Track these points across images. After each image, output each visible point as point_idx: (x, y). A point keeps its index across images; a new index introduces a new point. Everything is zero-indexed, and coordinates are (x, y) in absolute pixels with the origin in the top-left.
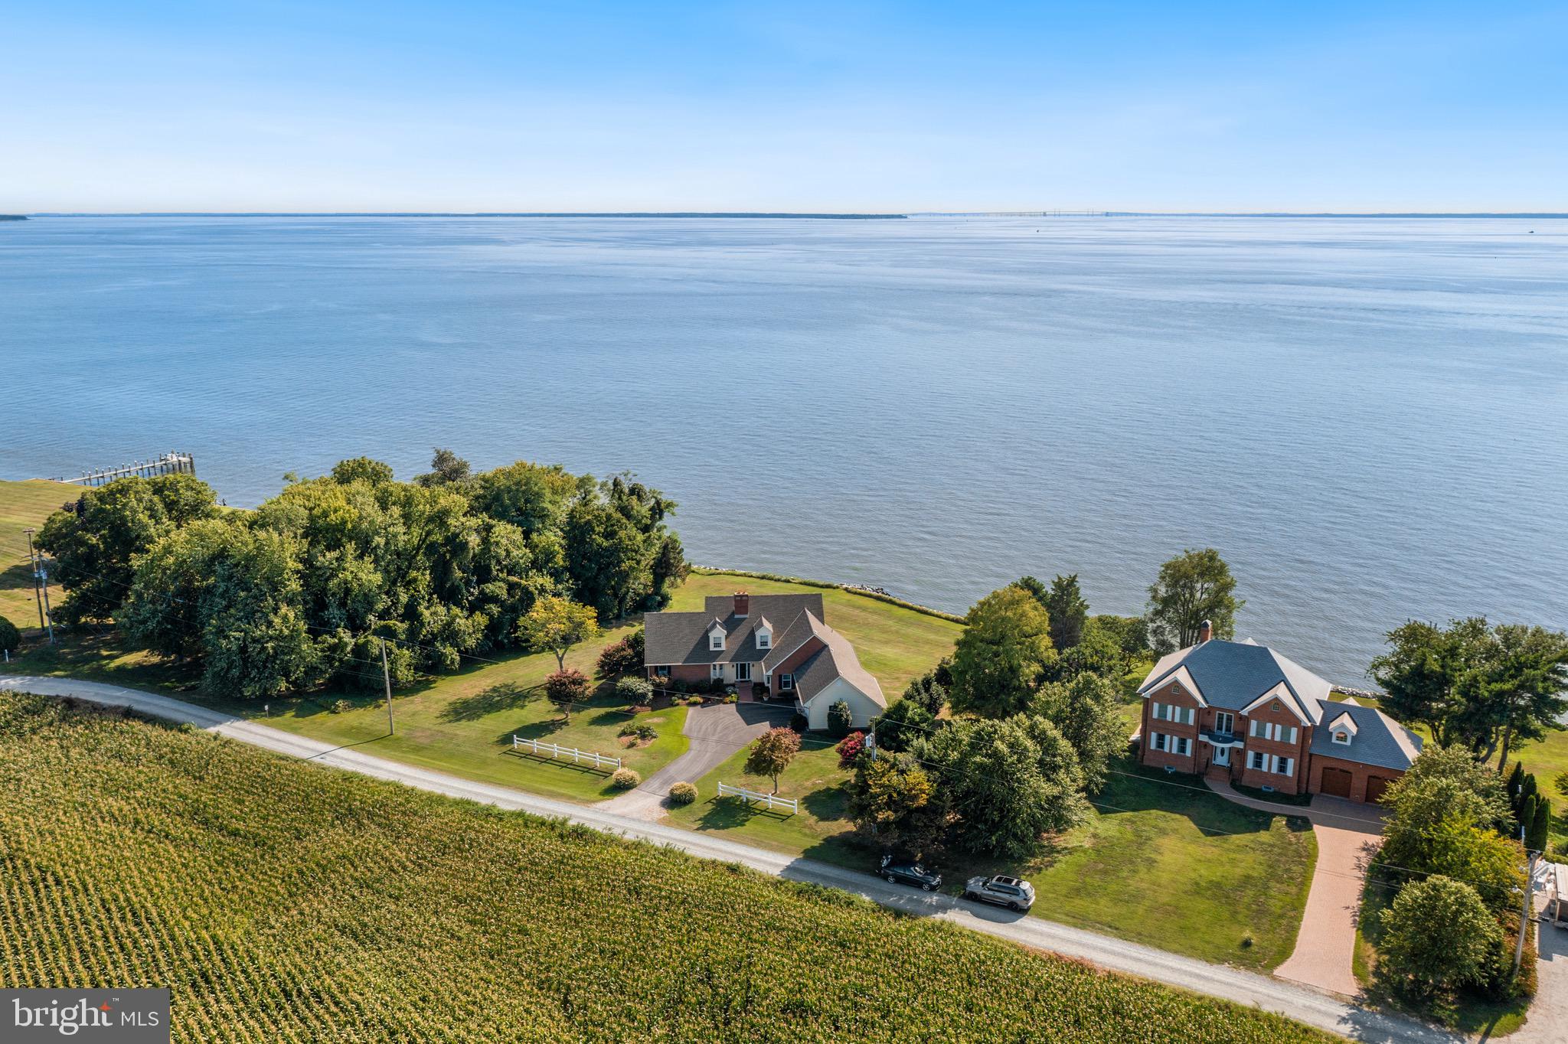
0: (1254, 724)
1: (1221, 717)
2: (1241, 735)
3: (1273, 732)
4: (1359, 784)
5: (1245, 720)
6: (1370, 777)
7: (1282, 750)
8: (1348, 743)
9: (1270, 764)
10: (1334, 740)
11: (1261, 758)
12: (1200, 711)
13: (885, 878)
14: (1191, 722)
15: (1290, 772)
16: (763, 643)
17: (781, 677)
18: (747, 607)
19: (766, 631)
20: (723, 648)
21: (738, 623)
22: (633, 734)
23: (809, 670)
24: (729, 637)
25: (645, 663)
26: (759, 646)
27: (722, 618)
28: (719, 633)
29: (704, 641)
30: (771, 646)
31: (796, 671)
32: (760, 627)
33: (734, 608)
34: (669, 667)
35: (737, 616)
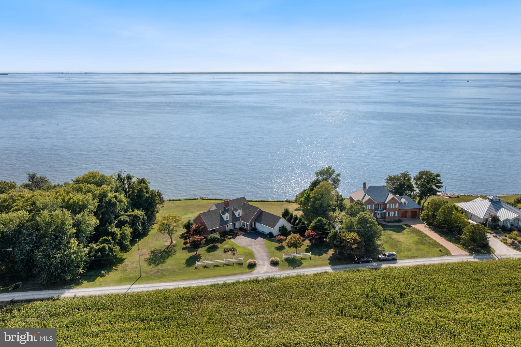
0: (388, 205)
1: (379, 205)
2: (385, 208)
3: (393, 206)
4: (409, 214)
5: (386, 205)
6: (412, 212)
7: (394, 210)
8: (406, 205)
9: (392, 214)
10: (403, 205)
11: (390, 213)
12: (376, 205)
13: (359, 263)
14: (373, 208)
15: (396, 215)
16: (239, 215)
17: (251, 224)
18: (229, 205)
19: (239, 211)
20: (228, 219)
21: (227, 211)
22: (228, 251)
23: (262, 219)
24: (229, 215)
25: (208, 229)
26: (237, 216)
27: (223, 210)
28: (227, 214)
29: (222, 218)
30: (241, 215)
31: (255, 221)
32: (236, 210)
33: (224, 206)
34: (215, 229)
35: (226, 208)
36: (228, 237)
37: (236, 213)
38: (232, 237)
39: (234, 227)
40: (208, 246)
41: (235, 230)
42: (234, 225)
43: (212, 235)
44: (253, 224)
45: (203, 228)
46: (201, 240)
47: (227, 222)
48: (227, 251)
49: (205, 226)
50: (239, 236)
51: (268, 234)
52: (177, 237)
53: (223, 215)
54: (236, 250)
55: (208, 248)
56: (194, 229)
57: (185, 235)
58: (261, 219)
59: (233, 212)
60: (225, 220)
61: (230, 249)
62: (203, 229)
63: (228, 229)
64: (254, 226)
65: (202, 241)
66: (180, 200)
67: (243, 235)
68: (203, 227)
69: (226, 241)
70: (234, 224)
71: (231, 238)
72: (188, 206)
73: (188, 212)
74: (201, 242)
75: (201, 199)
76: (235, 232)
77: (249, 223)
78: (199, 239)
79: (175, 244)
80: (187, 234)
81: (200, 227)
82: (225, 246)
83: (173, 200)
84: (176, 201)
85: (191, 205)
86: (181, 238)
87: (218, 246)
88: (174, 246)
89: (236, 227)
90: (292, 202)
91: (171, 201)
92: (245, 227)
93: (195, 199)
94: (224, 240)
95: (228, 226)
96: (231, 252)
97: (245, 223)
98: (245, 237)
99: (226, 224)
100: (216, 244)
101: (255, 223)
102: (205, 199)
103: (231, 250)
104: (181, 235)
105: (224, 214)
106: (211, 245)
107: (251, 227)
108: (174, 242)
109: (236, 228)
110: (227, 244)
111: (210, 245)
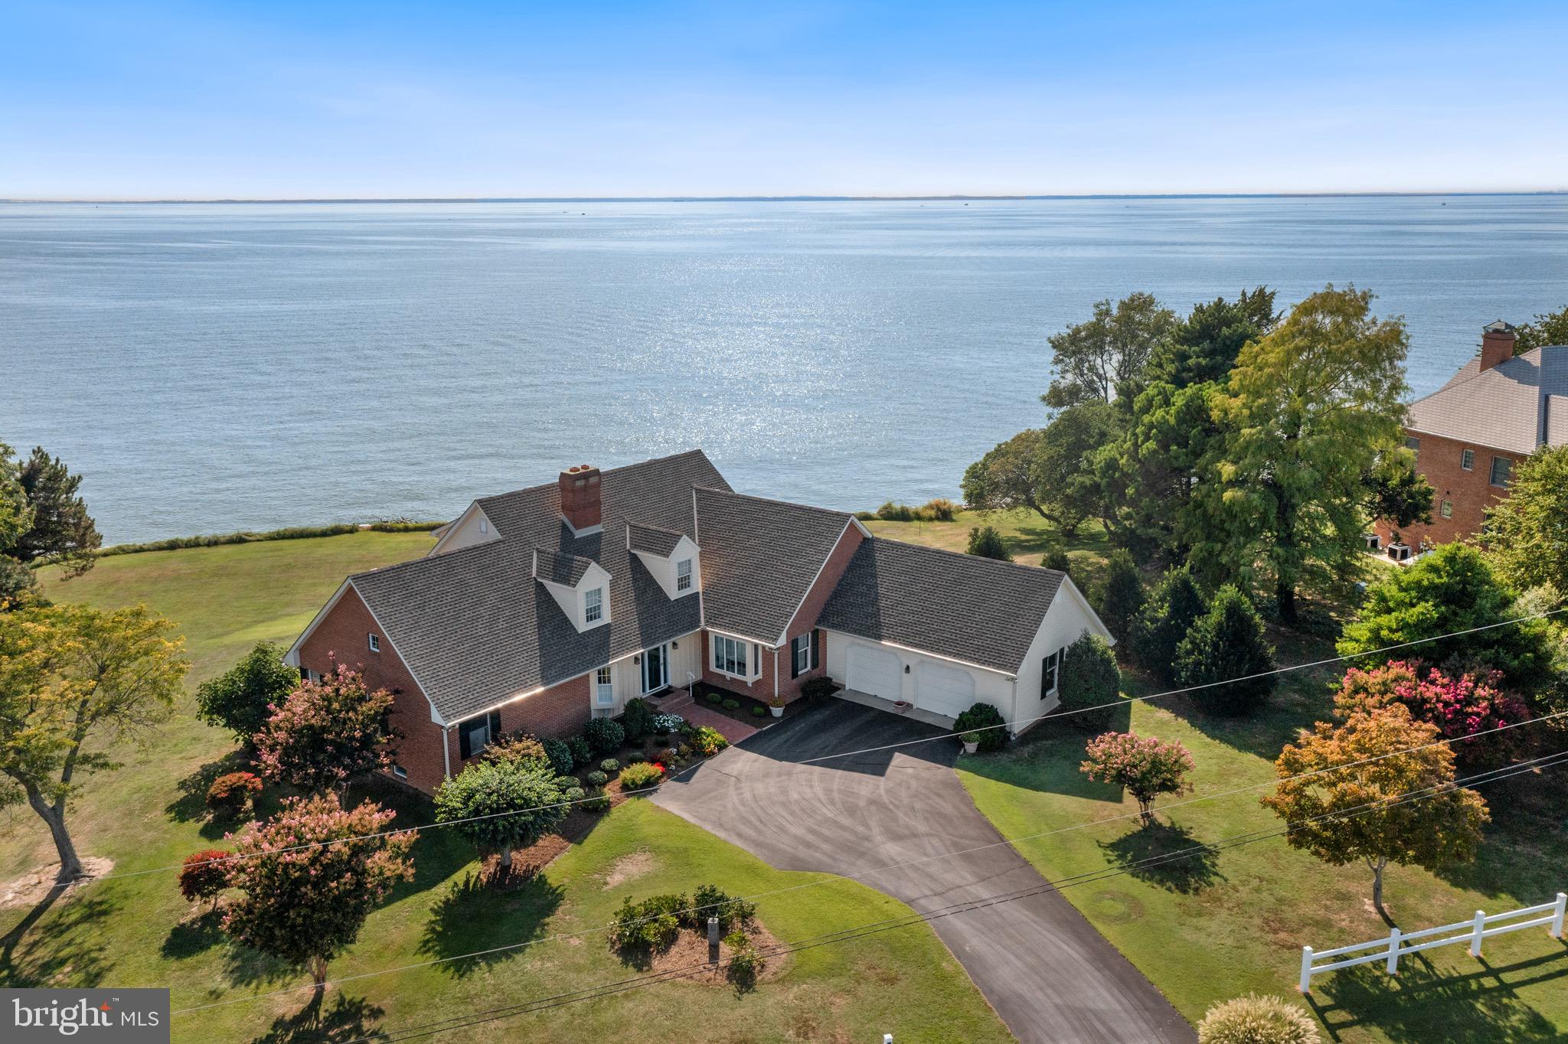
16: (684, 583)
17: (794, 644)
18: (598, 503)
19: (687, 549)
20: (606, 618)
21: (592, 549)
22: (669, 939)
23: (883, 603)
24: (613, 585)
25: (436, 717)
26: (674, 593)
27: (552, 546)
28: (596, 578)
29: (551, 616)
30: (697, 585)
31: (823, 619)
32: (664, 545)
33: (562, 517)
34: (496, 716)
35: (580, 534)
36: (626, 774)
37: (665, 570)
38: (655, 770)
39: (655, 681)
40: (443, 891)
41: (661, 704)
42: (654, 668)
43: (478, 777)
44: (806, 648)
45: (388, 711)
46: (357, 851)
47: (599, 644)
48: (651, 934)
49: (403, 690)
50: (712, 755)
51: (963, 722)
52: (148, 806)
53: (556, 590)
54: (746, 915)
55: (448, 912)
56: (291, 731)
57: (219, 787)
58: (875, 602)
59: (635, 559)
60: (582, 626)
61: (675, 905)
62: (383, 719)
63: (605, 704)
64: (815, 665)
65: (378, 861)
66: (239, 540)
67: (746, 745)
68: (382, 696)
69: (615, 812)
70: (654, 657)
71: (649, 785)
72: (288, 568)
73: (287, 605)
74: (361, 873)
75: (374, 529)
76: (670, 721)
77: (783, 640)
78: (337, 845)
79: (107, 887)
80: (232, 778)
81: (352, 703)
82: (616, 879)
83: (194, 544)
84: (213, 550)
85: (306, 566)
86: (182, 811)
87: (553, 880)
88: (95, 912)
89: (670, 682)
90: (918, 517)
91: (179, 552)
92: (750, 678)
93: (337, 531)
94: (597, 810)
95: (604, 678)
96: (703, 946)
97: (742, 646)
98: (772, 755)
99: (591, 664)
100: (519, 859)
101: (817, 639)
102: (401, 526)
103: (701, 926)
104: (183, 785)
105: (567, 574)
106: (476, 870)
107: (795, 675)
108: (100, 867)
109: (669, 691)
110: (630, 843)
111: (459, 877)
